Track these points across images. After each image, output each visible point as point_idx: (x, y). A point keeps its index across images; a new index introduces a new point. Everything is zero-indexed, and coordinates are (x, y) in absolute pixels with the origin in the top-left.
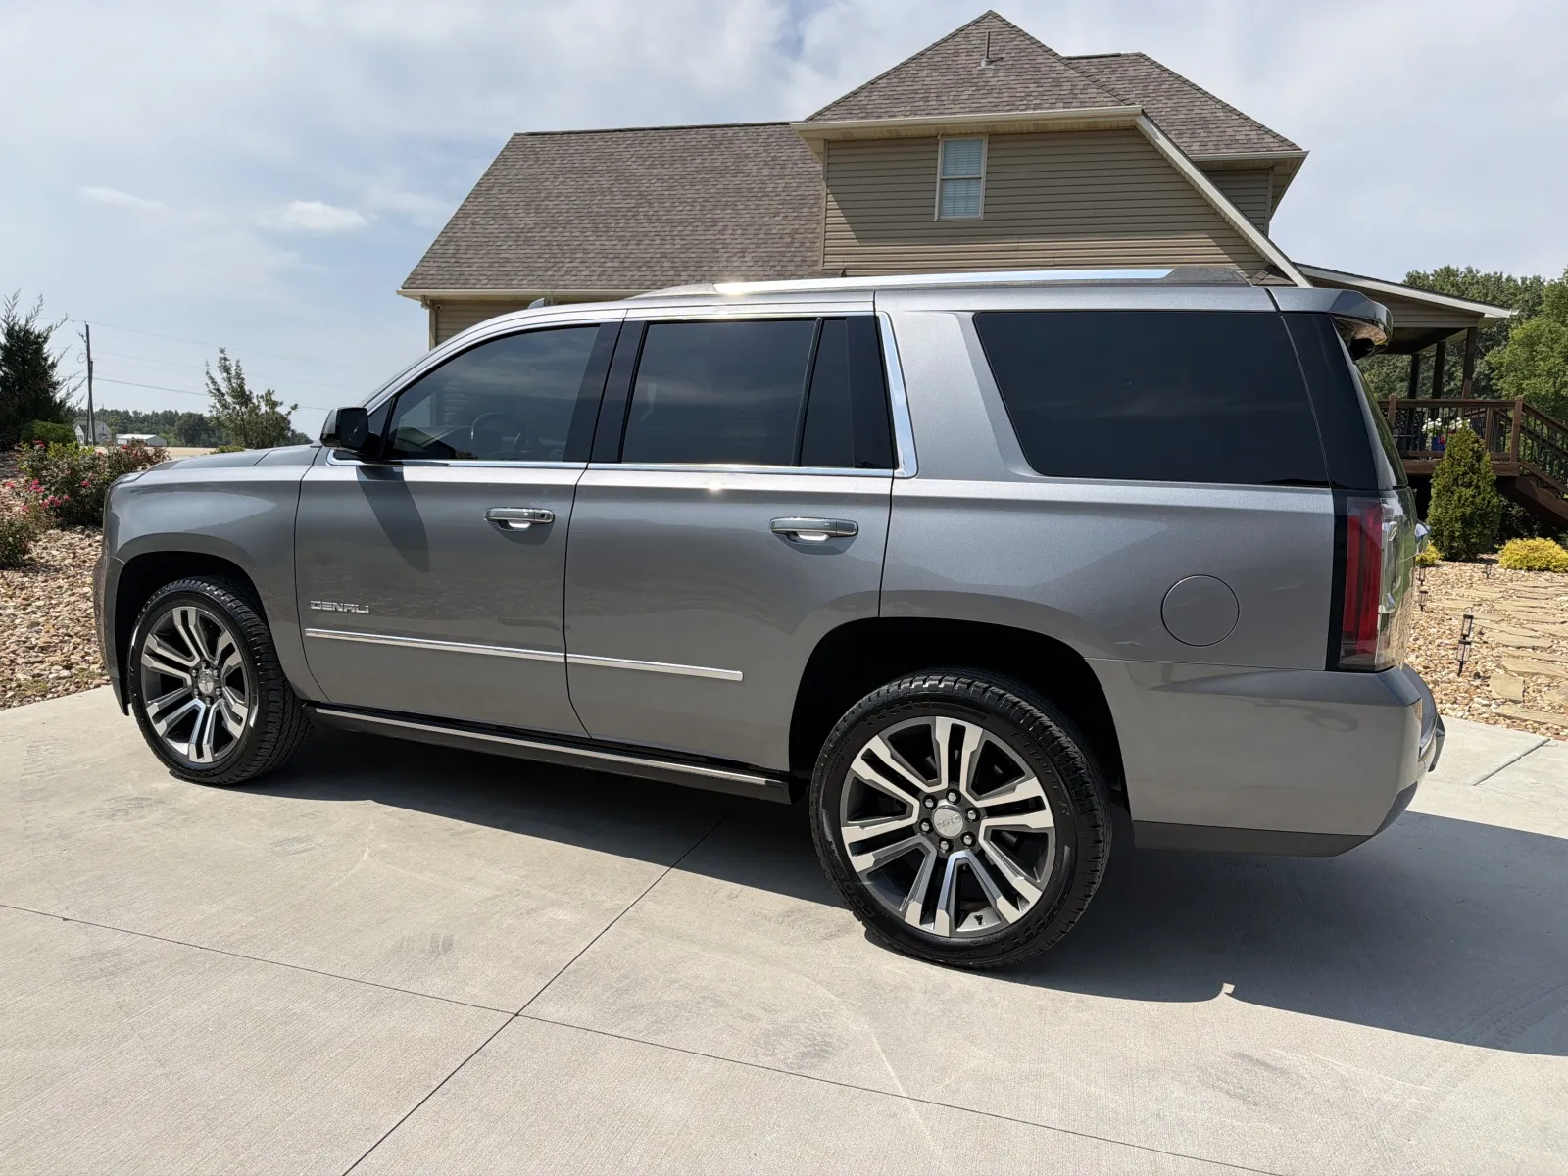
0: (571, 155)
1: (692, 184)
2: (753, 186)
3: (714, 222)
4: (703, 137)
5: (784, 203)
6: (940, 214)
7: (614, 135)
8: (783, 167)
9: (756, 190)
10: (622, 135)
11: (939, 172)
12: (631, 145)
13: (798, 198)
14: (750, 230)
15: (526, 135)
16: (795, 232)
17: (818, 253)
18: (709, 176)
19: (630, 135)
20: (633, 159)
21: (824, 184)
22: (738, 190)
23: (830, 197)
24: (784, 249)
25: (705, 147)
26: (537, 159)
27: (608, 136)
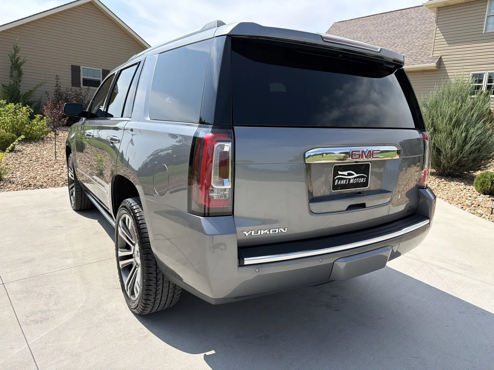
0: (351, 27)
1: (389, 31)
2: (412, 29)
3: (394, 44)
4: (398, 13)
5: (423, 33)
6: (486, 30)
7: (366, 18)
8: (426, 20)
9: (413, 30)
10: (369, 17)
11: (486, 14)
12: (371, 21)
13: (429, 31)
14: (407, 45)
15: (338, 22)
16: (425, 44)
17: (431, 51)
18: (396, 28)
19: (372, 17)
20: (371, 25)
21: (436, 24)
22: (406, 31)
23: (438, 29)
24: (418, 51)
25: (397, 17)
26: (339, 30)
27: (364, 19)
